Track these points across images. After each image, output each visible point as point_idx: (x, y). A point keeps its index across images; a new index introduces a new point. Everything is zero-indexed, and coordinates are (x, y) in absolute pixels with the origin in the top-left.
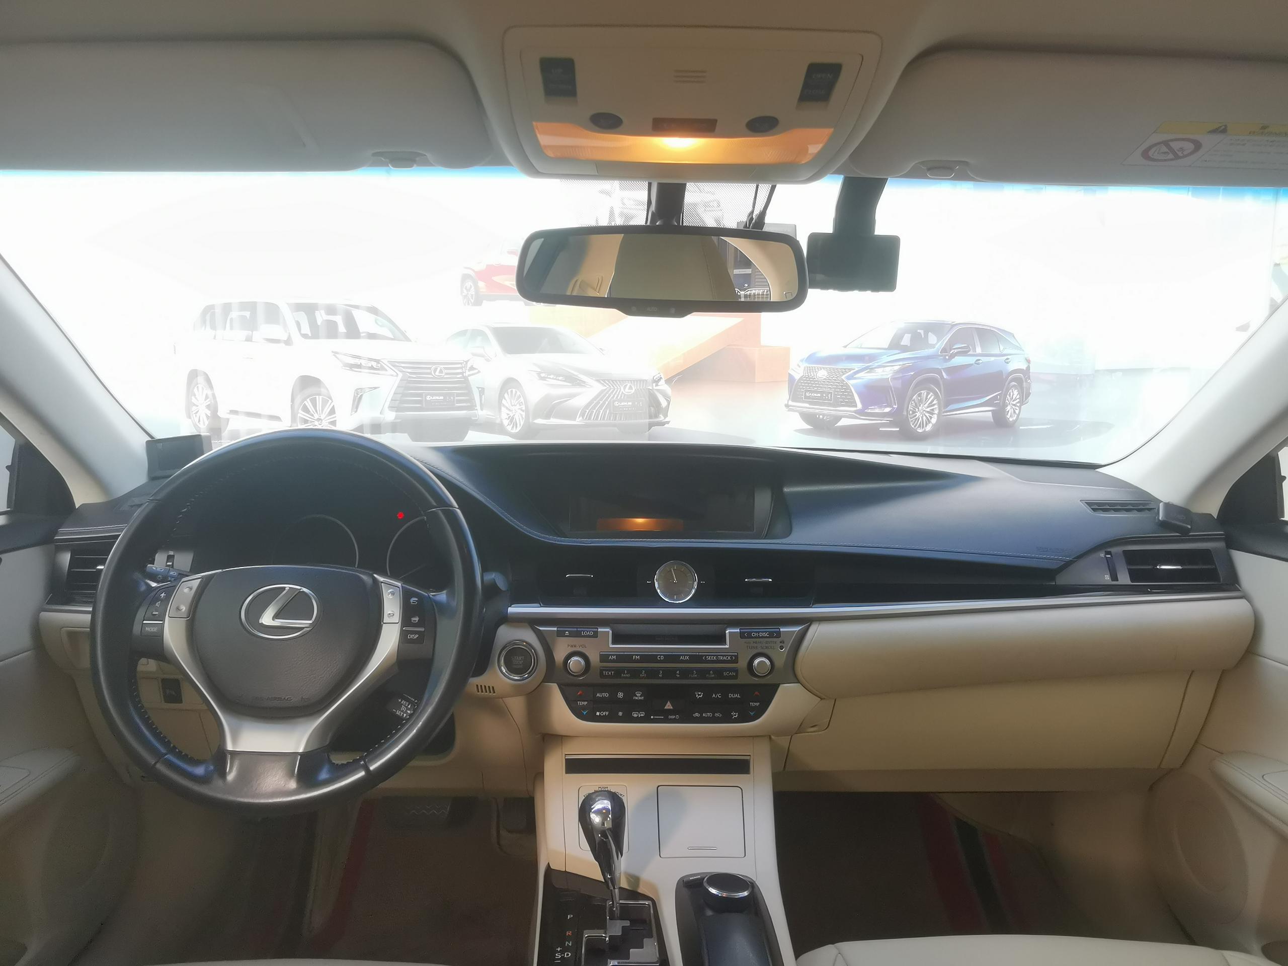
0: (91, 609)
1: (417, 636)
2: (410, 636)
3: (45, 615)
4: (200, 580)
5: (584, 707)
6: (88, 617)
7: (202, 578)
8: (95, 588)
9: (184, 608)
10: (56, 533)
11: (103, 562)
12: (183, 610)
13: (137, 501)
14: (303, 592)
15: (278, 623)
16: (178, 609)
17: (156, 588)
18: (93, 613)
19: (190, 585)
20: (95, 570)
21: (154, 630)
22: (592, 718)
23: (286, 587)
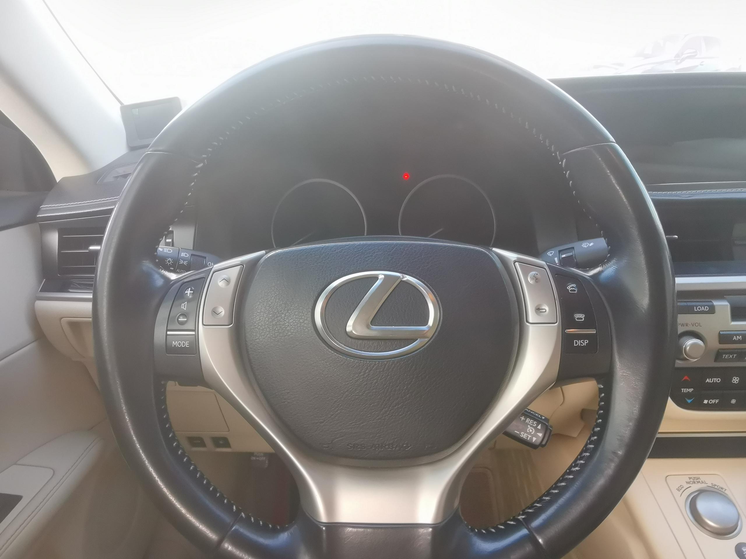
0: (91, 296)
1: (586, 342)
2: (576, 343)
3: (41, 304)
4: (239, 267)
5: (689, 395)
6: (89, 306)
7: (241, 264)
8: (93, 270)
9: (222, 311)
10: (37, 210)
11: (99, 242)
12: (223, 313)
13: (121, 171)
14: (407, 283)
15: (375, 331)
16: (215, 312)
17: (177, 281)
18: (95, 301)
19: (225, 276)
20: (88, 251)
21: (184, 344)
22: (698, 406)
23: (378, 275)
